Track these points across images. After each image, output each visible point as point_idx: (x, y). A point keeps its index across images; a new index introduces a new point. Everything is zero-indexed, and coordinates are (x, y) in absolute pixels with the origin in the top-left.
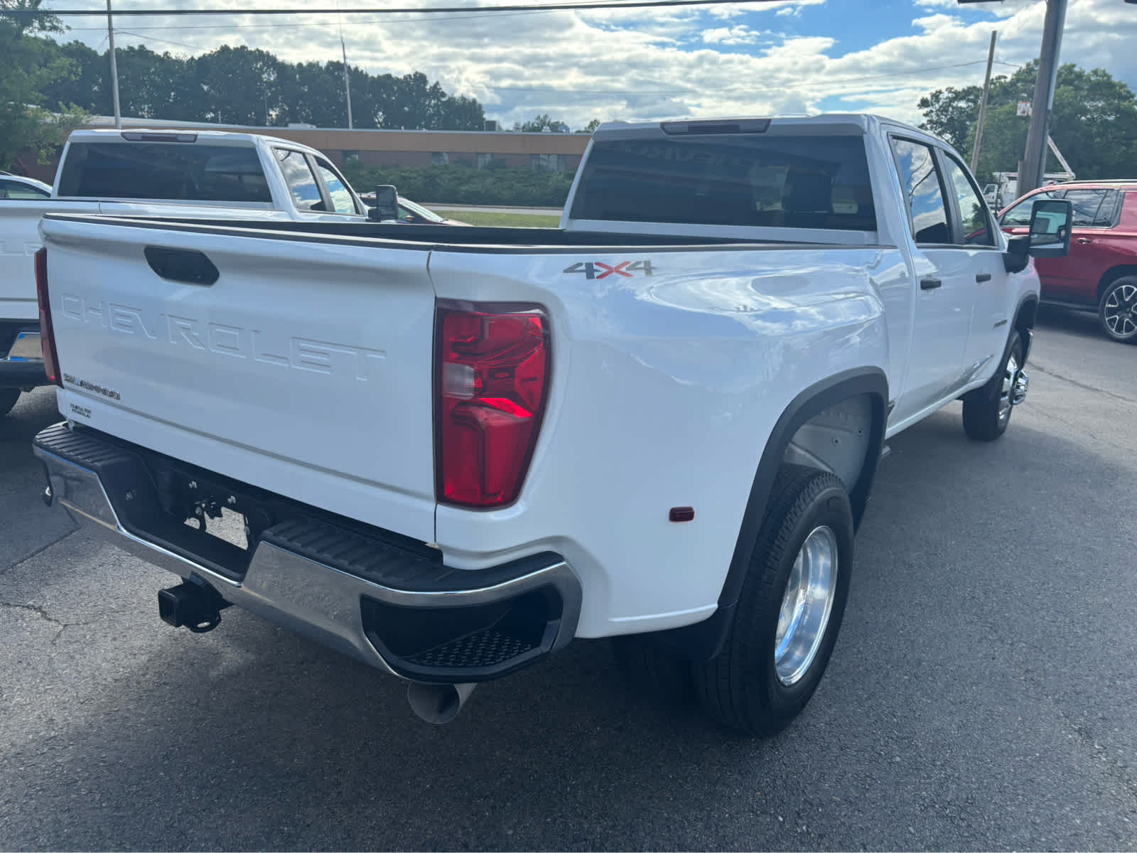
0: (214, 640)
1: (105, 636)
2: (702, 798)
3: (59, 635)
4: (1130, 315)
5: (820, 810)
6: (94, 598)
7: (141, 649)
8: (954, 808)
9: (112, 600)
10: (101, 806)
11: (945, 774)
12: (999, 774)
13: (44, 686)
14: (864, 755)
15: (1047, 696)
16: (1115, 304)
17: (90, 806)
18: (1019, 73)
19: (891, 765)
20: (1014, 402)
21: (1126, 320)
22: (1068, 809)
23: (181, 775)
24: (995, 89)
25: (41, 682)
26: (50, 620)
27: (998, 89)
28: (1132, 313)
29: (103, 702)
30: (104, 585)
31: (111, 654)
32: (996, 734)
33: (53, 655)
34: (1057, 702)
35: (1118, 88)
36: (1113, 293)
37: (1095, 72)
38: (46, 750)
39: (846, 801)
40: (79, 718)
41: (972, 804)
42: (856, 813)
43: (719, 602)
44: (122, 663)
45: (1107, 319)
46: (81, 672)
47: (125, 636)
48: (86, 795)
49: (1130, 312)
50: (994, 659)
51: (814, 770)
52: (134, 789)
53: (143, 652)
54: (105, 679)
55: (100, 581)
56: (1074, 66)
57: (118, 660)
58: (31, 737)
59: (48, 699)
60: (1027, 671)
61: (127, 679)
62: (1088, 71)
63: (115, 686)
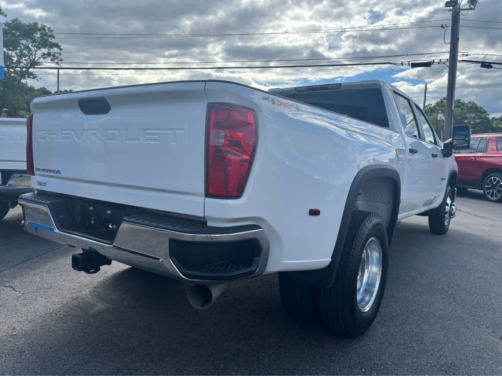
0: (92, 299)
1: (41, 298)
2: (325, 361)
3: (20, 296)
4: (496, 190)
5: (382, 367)
6: (37, 284)
7: (58, 302)
8: (446, 367)
9: (45, 285)
10: (36, 361)
11: (440, 354)
12: (465, 354)
13: (12, 315)
14: (400, 347)
15: (483, 325)
16: (489, 185)
17: (31, 361)
18: (437, 103)
19: (414, 351)
20: (451, 217)
21: (495, 192)
22: (500, 368)
23: (75, 350)
24: (428, 109)
25: (10, 314)
26: (16, 291)
27: (429, 109)
28: (497, 189)
29: (39, 322)
30: (42, 279)
31: (44, 304)
32: (461, 339)
33: (17, 304)
34: (488, 327)
35: (480, 109)
36: (488, 181)
37: (470, 103)
38: (11, 339)
39: (394, 364)
40: (28, 327)
41: (454, 365)
42: (400, 368)
43: (332, 258)
44: (49, 307)
45: (486, 192)
46: (29, 310)
47: (51, 298)
48: (29, 357)
49: (496, 188)
50: (456, 311)
51: (377, 352)
52: (52, 355)
53: (58, 303)
54: (41, 313)
55: (40, 278)
56: (460, 100)
57: (47, 306)
58: (4, 334)
59: (14, 320)
60: (472, 316)
61: (51, 313)
62: (466, 102)
63: (45, 316)
